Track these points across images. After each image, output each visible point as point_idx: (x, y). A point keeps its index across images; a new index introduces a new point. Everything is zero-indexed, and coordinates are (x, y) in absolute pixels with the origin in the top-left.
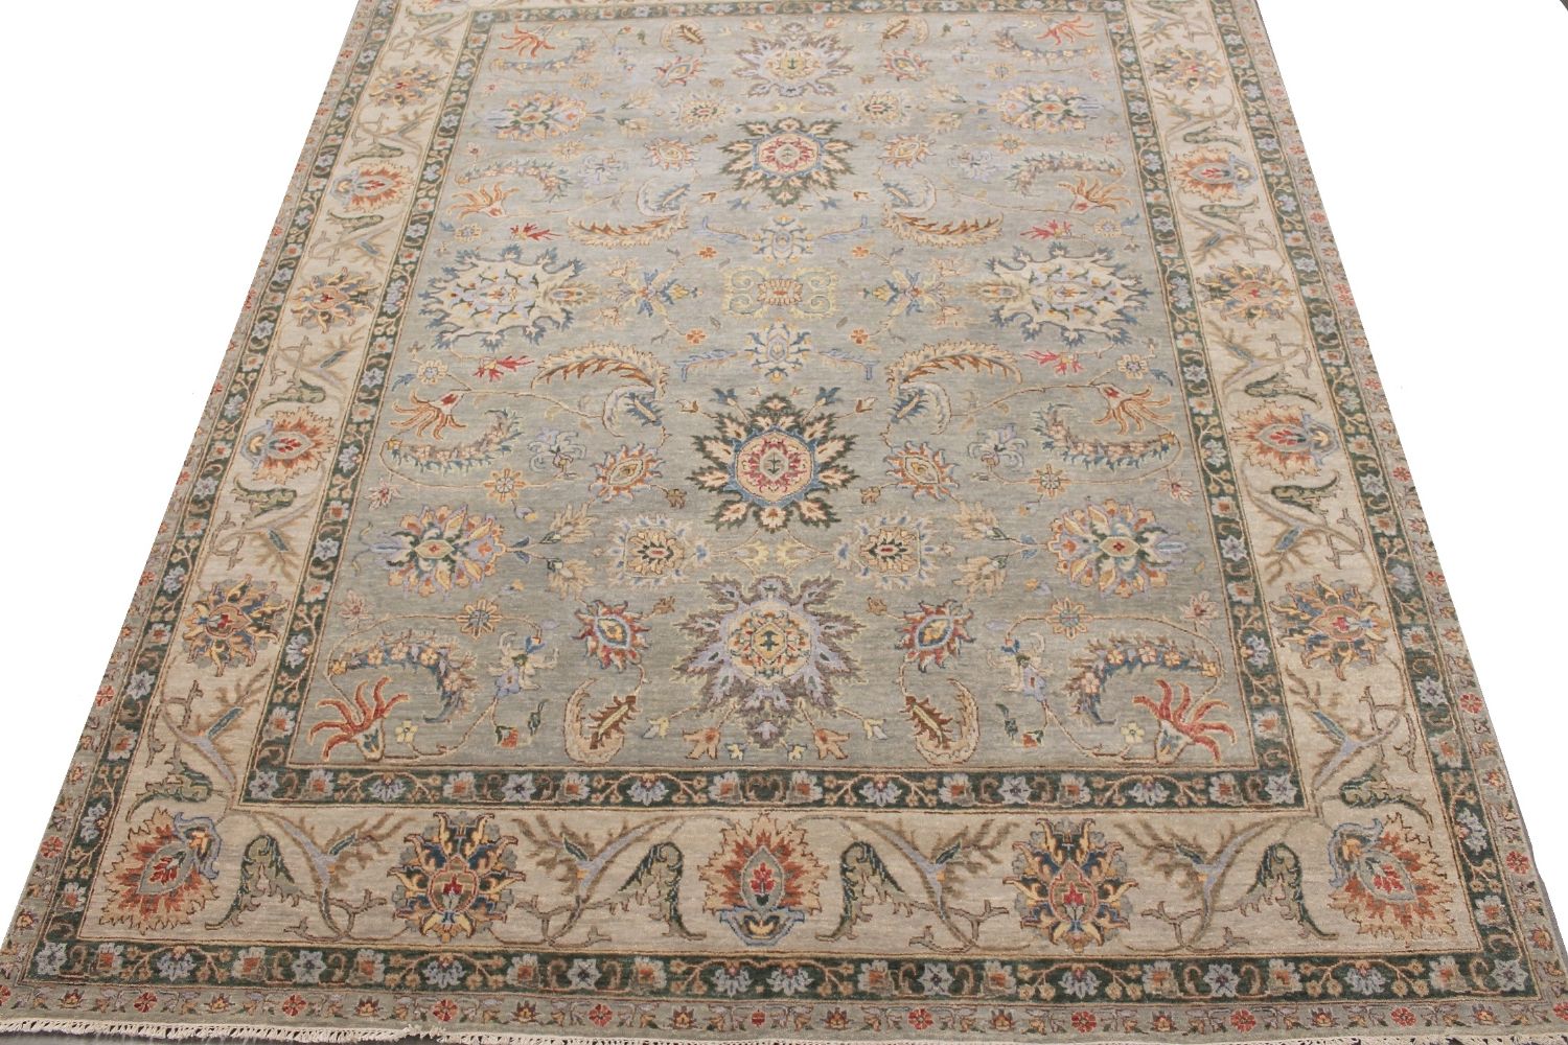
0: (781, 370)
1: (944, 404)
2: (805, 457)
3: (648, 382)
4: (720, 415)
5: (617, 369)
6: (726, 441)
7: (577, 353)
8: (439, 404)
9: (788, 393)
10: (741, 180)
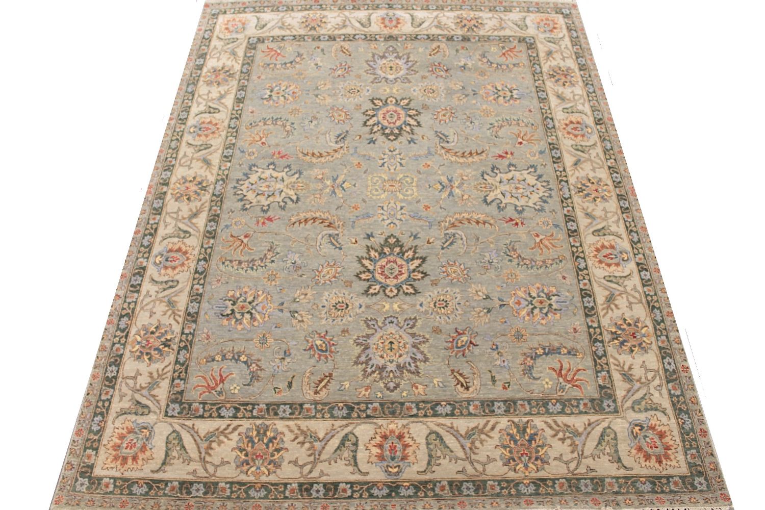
0: (390, 151)
1: (328, 138)
2: (381, 118)
3: (443, 148)
4: (413, 134)
6: (409, 125)
9: (387, 142)
10: (415, 252)
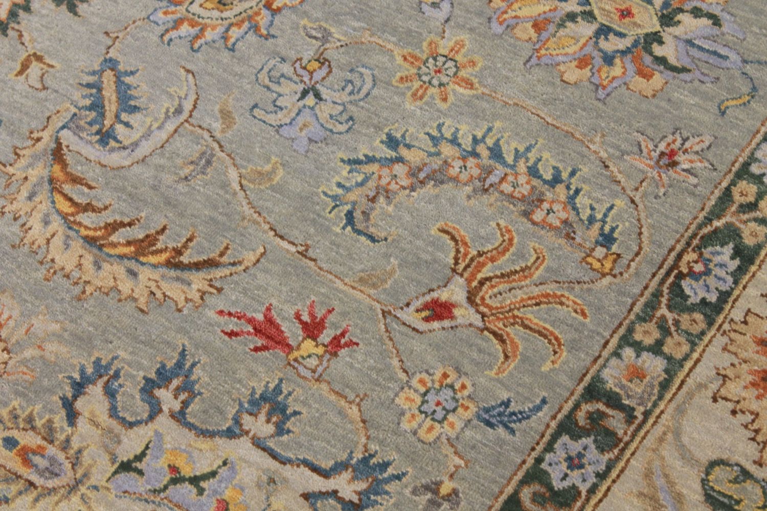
3: (58, 154)
5: (88, 208)
7: (126, 286)
8: (465, 314)
